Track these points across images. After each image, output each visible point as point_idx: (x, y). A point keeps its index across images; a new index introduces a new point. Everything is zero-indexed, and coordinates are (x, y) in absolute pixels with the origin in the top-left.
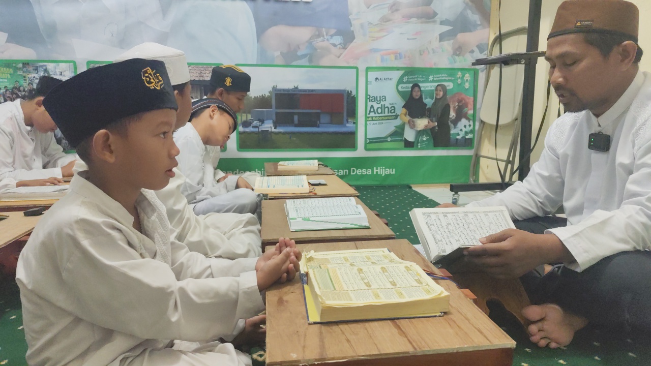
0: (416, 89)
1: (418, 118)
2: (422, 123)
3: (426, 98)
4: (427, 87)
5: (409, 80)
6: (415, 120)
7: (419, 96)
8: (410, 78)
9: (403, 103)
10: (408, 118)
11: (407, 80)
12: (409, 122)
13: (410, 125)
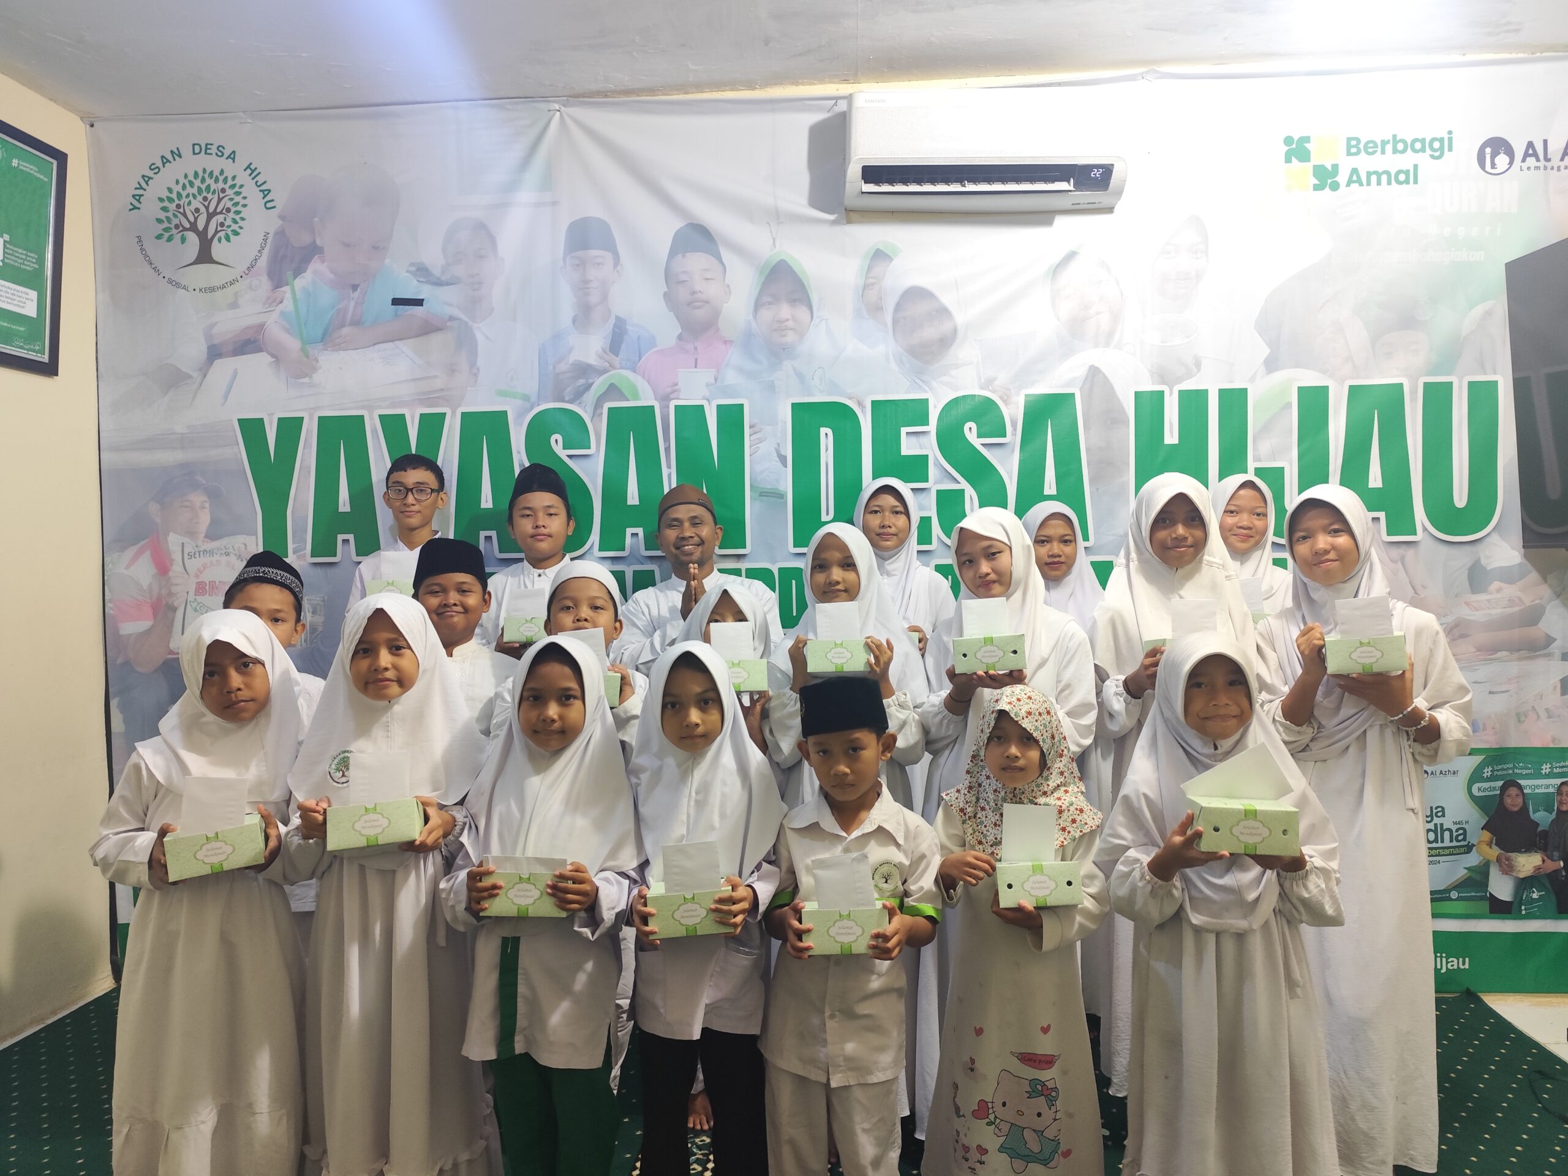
0: (1513, 791)
1: (1520, 852)
2: (1528, 863)
3: (1535, 812)
4: (1537, 787)
5: (1495, 773)
6: (1513, 855)
7: (1521, 805)
8: (1497, 770)
9: (1484, 822)
10: (1495, 852)
11: (1490, 773)
12: (1498, 859)
13: (1500, 866)
